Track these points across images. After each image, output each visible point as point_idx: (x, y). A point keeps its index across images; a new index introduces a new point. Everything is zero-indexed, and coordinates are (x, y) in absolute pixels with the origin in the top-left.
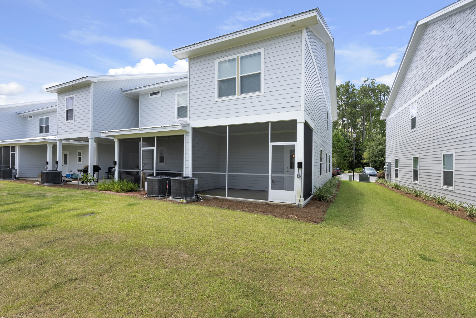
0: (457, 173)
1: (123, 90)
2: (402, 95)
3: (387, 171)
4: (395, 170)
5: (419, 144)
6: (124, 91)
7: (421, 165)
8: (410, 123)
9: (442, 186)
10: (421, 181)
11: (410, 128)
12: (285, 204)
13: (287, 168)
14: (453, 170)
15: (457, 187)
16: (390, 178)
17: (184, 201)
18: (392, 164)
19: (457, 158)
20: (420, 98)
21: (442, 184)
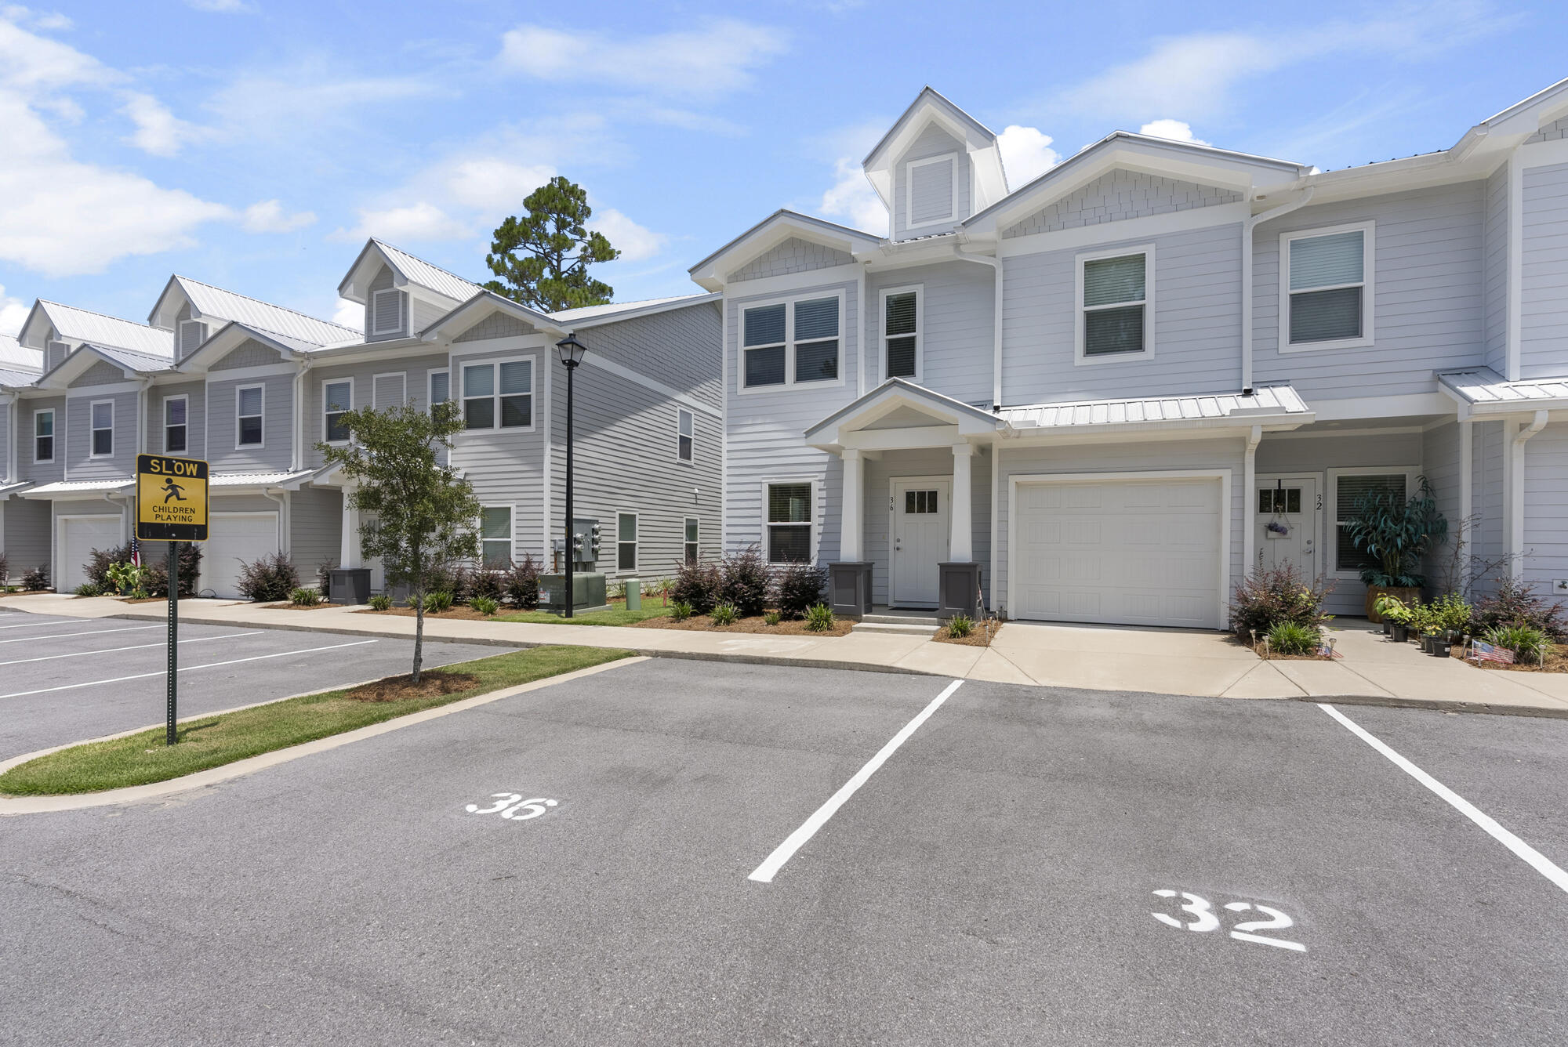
5: (698, 497)
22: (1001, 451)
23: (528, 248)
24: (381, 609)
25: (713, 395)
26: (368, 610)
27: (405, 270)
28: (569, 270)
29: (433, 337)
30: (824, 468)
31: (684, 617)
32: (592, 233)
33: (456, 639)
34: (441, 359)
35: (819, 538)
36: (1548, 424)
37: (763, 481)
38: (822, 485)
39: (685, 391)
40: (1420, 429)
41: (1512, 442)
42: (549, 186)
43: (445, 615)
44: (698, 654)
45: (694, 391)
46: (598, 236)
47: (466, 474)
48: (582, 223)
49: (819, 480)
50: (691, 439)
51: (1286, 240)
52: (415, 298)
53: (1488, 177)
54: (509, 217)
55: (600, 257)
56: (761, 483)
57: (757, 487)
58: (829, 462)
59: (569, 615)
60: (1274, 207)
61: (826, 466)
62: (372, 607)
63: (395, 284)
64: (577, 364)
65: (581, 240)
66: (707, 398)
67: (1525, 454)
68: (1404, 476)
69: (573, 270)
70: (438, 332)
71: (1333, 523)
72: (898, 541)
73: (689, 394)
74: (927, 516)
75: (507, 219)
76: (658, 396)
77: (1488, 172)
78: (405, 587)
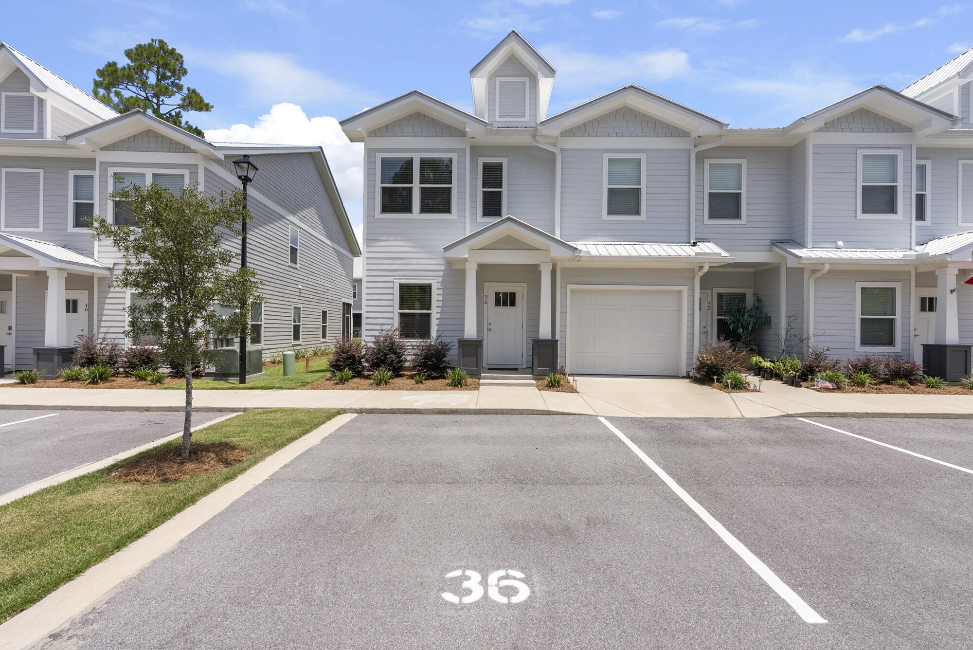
5: (301, 291)
22: (562, 269)
23: (129, 90)
24: (29, 383)
25: (310, 219)
26: (13, 384)
27: (44, 79)
28: (167, 113)
29: (81, 142)
30: (441, 274)
31: (347, 380)
32: (189, 89)
33: (152, 407)
34: (89, 163)
35: (437, 322)
36: (829, 270)
37: (395, 281)
38: (439, 285)
39: (293, 213)
40: (752, 270)
41: (808, 279)
42: (150, 44)
43: (111, 386)
44: (399, 410)
45: (298, 214)
46: (194, 91)
47: (115, 264)
48: (179, 79)
49: (438, 282)
50: (297, 249)
51: (708, 162)
52: (52, 106)
53: (792, 145)
54: (111, 62)
55: (197, 108)
56: (393, 282)
57: (391, 285)
58: (445, 270)
59: (243, 381)
60: (705, 144)
61: (443, 272)
62: (18, 381)
63: (32, 90)
64: (251, 180)
65: (178, 92)
66: (307, 221)
67: (815, 285)
68: (746, 293)
69: (170, 114)
70: (86, 139)
71: (716, 317)
72: (490, 324)
73: (296, 216)
74: (509, 309)
75: (109, 63)
76: (278, 216)
77: (793, 143)
78: (52, 361)
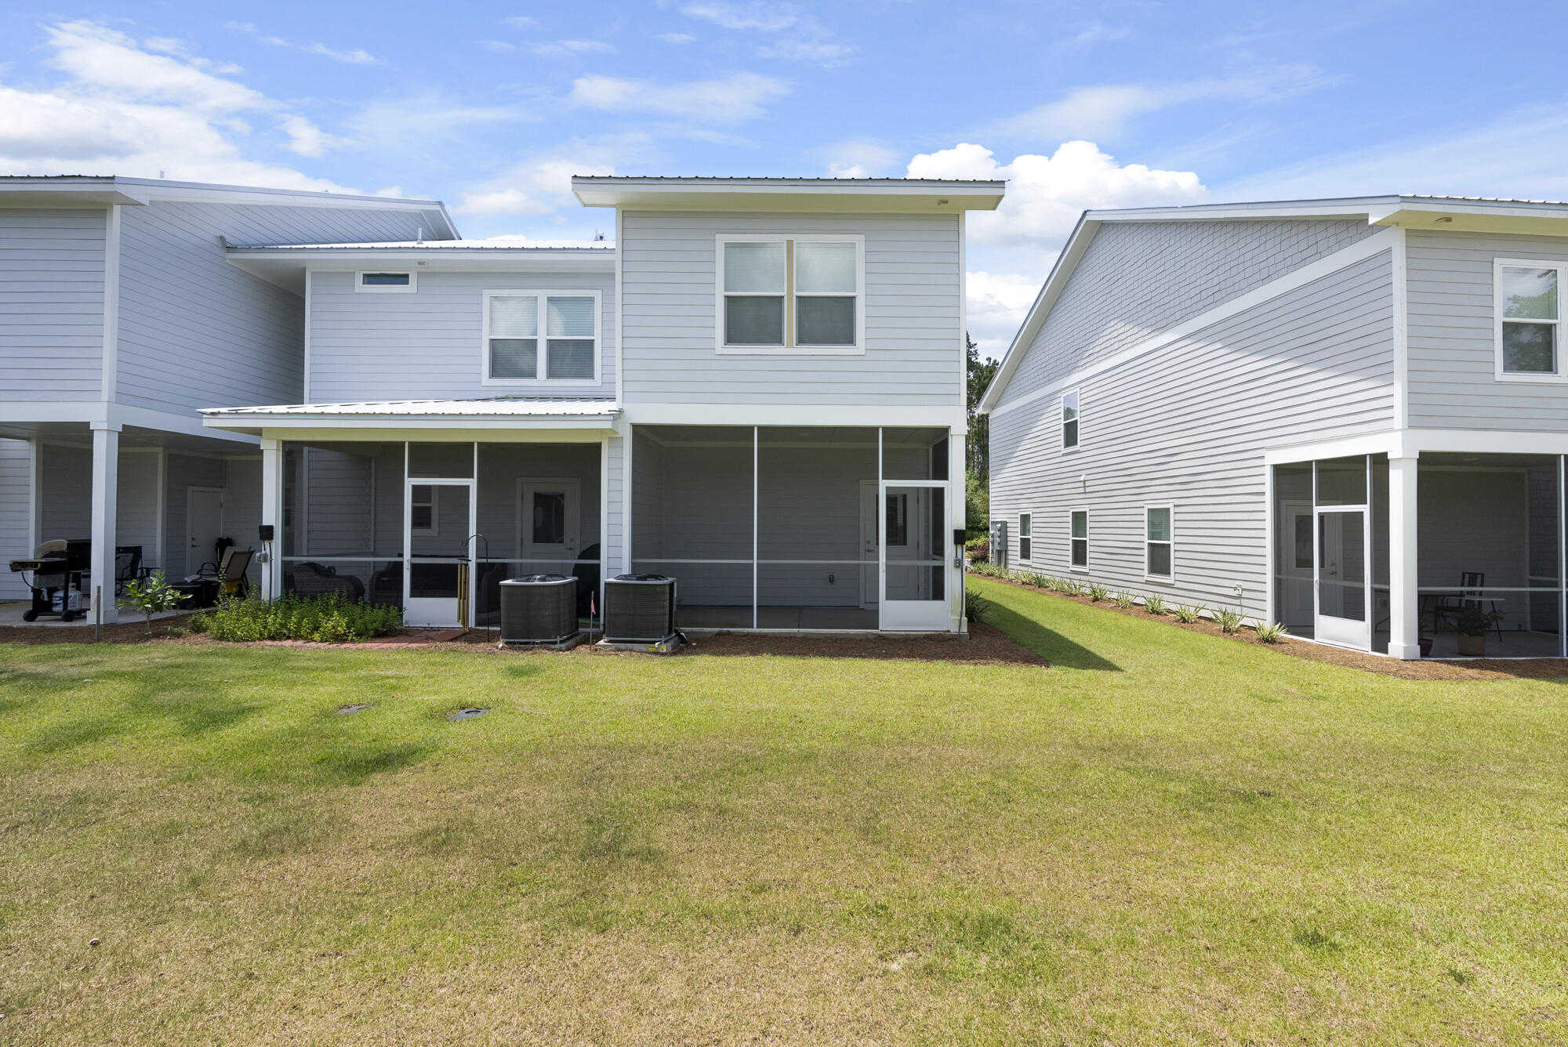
0: (1178, 547)
1: (228, 245)
2: (1039, 363)
3: (999, 544)
4: (1019, 540)
5: (1087, 484)
6: (230, 249)
7: (1092, 531)
8: (1062, 432)
9: (1147, 576)
10: (1092, 567)
11: (1062, 443)
12: (928, 633)
13: (869, 542)
14: (1171, 542)
15: (1178, 577)
16: (1006, 559)
17: (664, 648)
18: (1008, 525)
19: (1178, 517)
20: (1087, 379)
21: (1146, 572)
